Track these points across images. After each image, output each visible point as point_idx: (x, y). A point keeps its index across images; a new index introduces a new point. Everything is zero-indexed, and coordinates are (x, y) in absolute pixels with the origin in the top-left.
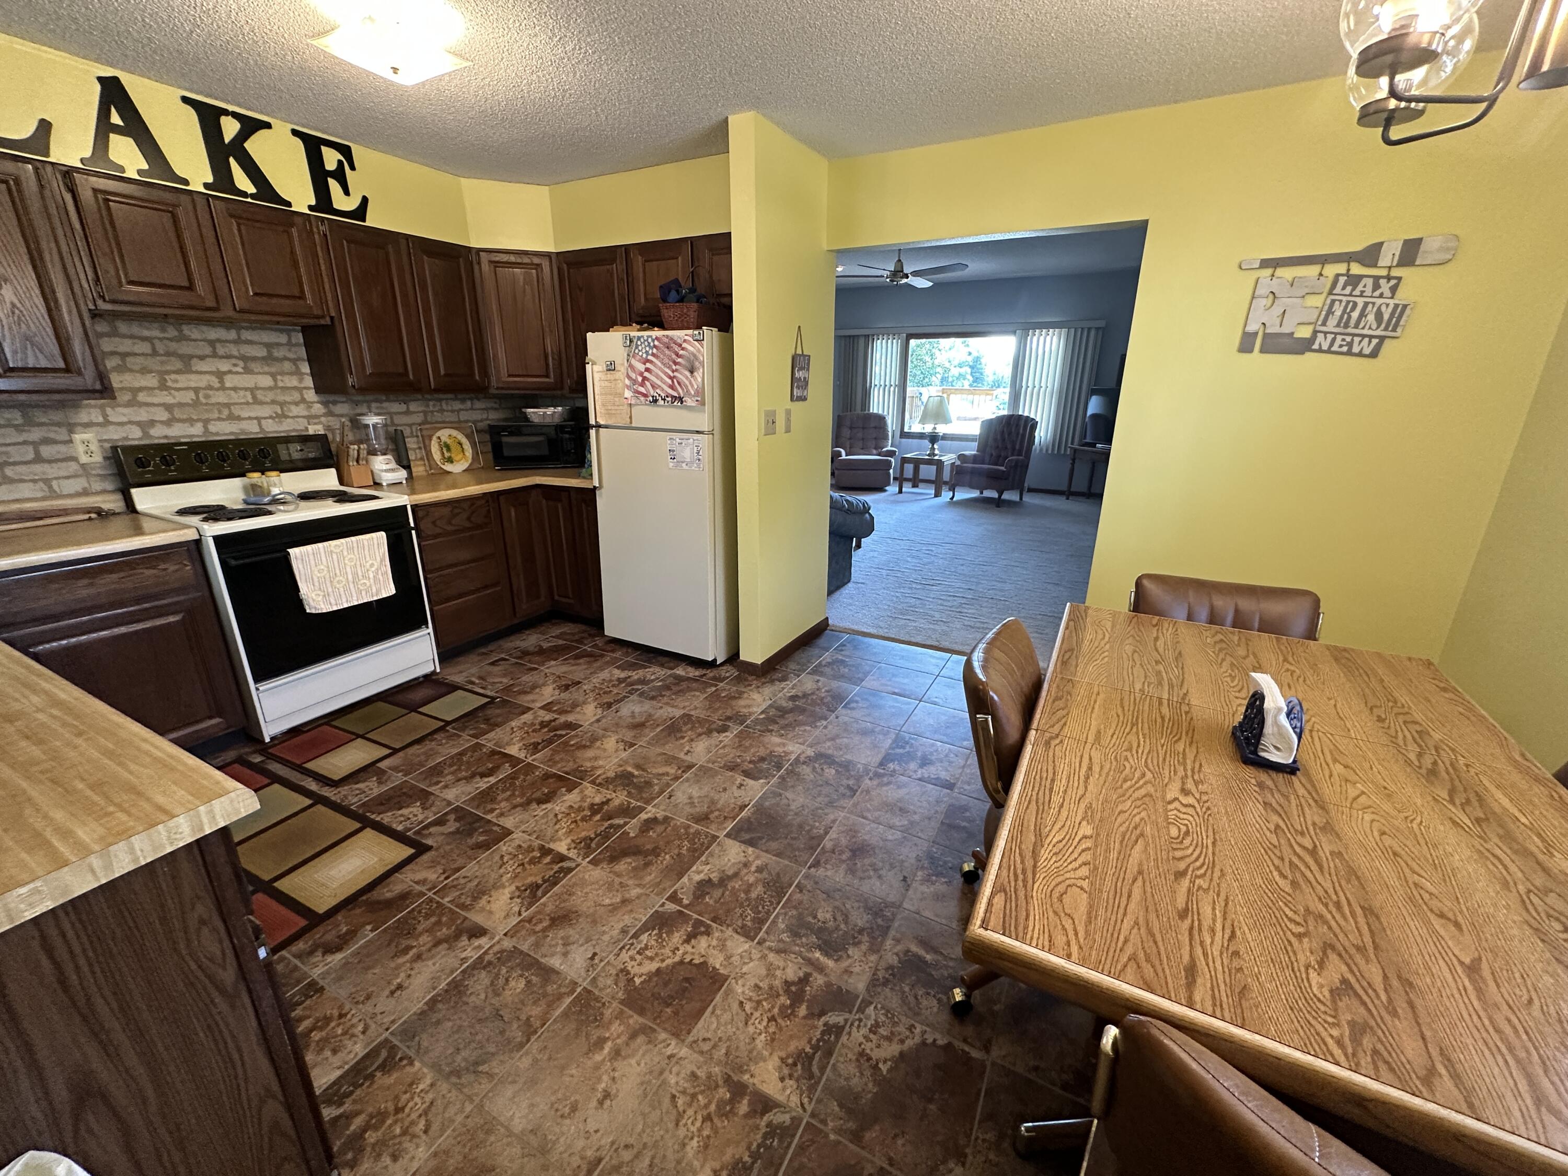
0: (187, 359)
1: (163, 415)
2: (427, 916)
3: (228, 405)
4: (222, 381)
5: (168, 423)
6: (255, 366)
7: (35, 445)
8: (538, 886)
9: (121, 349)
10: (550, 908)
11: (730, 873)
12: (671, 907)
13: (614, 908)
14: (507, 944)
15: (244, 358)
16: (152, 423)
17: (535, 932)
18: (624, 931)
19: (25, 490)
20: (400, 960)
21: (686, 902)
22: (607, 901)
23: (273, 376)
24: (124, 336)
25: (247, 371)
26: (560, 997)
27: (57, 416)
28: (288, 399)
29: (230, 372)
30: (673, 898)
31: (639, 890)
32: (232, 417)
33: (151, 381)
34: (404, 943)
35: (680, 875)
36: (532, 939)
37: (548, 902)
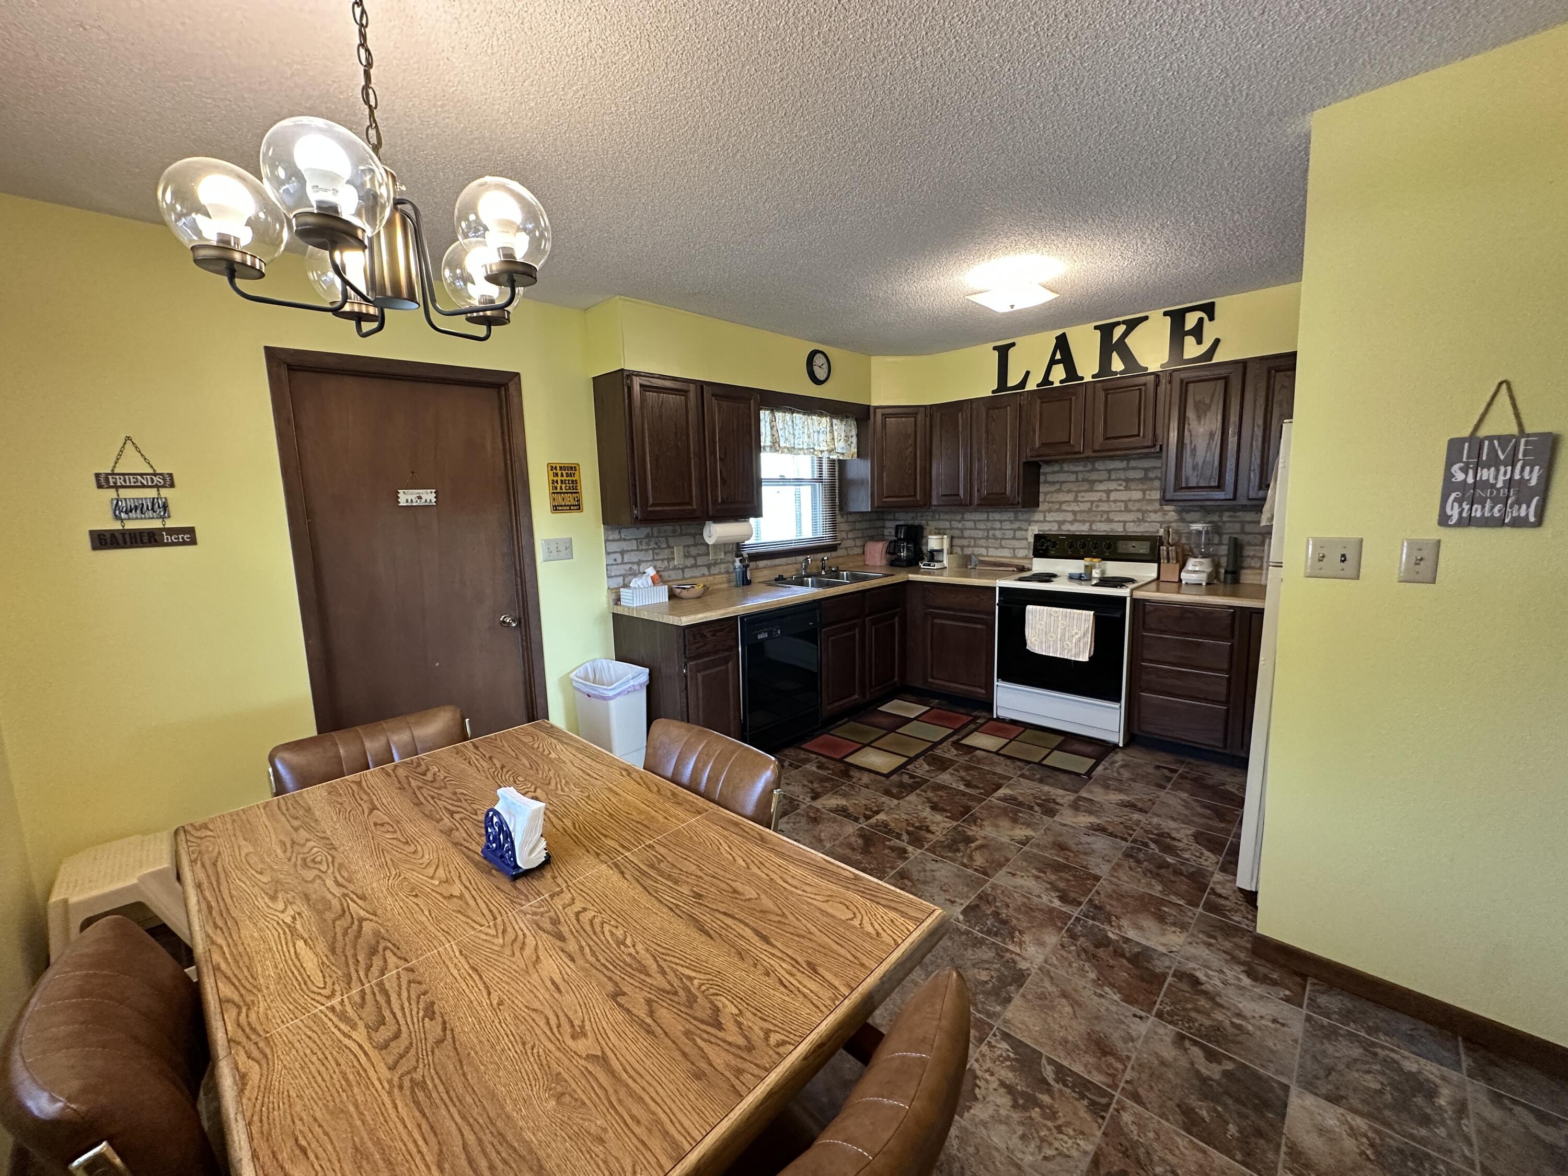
0: (1092, 483)
1: (1070, 517)
3: (1108, 512)
4: (1108, 497)
5: (1072, 523)
6: (1133, 485)
7: (1015, 530)
9: (1062, 479)
15: (1127, 480)
16: (1064, 522)
19: (1006, 553)
23: (1144, 491)
24: (1066, 472)
25: (1127, 488)
27: (1025, 516)
28: (1149, 508)
29: (1116, 490)
32: (1109, 521)
33: (1070, 497)
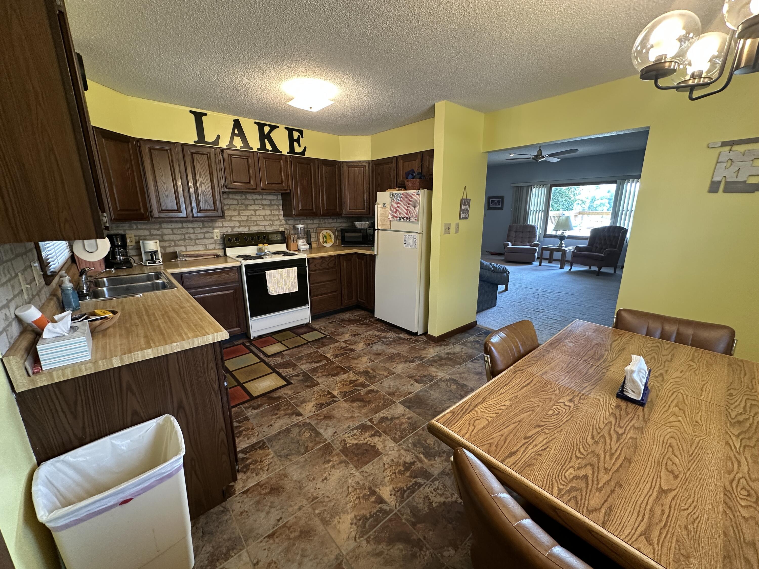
0: (246, 206)
1: (238, 224)
2: (285, 405)
3: (256, 221)
4: (255, 213)
5: (239, 227)
6: (266, 208)
7: (204, 233)
8: (323, 404)
9: (230, 203)
10: (325, 412)
11: (396, 417)
12: (369, 423)
13: (347, 418)
14: (308, 421)
15: (263, 205)
16: (235, 227)
17: (318, 419)
18: (349, 427)
19: (201, 248)
20: (273, 417)
21: (375, 423)
22: (346, 415)
23: (271, 210)
24: (231, 199)
25: (264, 209)
26: (320, 443)
27: (210, 224)
28: (274, 219)
29: (258, 210)
30: (371, 420)
31: (358, 414)
32: (257, 225)
33: (236, 213)
34: (276, 412)
35: (376, 413)
36: (316, 421)
37: (325, 410)
